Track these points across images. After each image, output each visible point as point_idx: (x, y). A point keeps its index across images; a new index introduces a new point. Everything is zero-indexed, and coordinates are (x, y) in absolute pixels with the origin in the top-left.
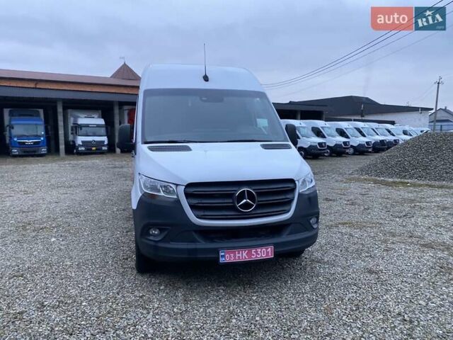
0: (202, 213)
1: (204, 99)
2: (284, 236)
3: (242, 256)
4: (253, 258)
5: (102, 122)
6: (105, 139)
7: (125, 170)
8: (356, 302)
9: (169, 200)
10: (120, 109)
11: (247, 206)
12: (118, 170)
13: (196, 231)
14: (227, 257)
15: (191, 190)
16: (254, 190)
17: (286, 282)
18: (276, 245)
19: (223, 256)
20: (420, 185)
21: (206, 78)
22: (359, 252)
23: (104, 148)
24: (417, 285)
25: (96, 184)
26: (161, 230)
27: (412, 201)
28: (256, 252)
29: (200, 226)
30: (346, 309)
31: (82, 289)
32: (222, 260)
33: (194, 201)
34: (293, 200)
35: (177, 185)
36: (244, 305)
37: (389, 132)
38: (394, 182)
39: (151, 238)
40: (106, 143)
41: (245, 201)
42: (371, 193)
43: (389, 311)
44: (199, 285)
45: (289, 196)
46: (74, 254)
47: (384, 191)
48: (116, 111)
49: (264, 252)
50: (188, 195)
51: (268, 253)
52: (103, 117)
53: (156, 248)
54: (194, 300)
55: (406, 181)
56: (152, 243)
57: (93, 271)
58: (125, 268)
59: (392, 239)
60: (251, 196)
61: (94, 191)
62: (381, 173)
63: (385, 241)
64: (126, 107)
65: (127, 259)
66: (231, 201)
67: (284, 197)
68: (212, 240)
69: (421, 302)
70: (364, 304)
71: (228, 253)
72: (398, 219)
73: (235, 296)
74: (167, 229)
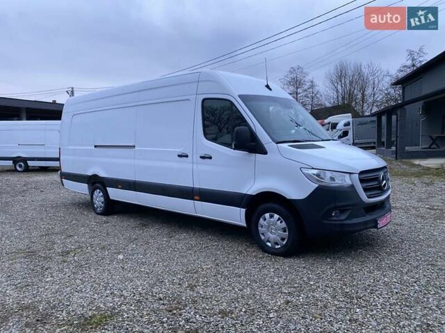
3: (384, 221)
15: (362, 176)
26: (341, 211)
28: (387, 218)
29: (370, 204)
33: (365, 185)
35: (350, 173)
39: (334, 218)
41: (384, 182)
50: (362, 181)
56: (338, 222)
66: (376, 183)
71: (380, 221)
74: (347, 210)
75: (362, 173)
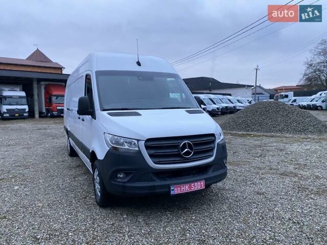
0: (158, 160)
1: (141, 78)
2: (209, 173)
3: (185, 189)
4: (193, 189)
5: (23, 94)
6: (26, 107)
7: (48, 131)
8: (260, 214)
9: (133, 151)
10: (38, 84)
11: (188, 153)
12: (42, 131)
13: (153, 173)
14: (176, 190)
15: (150, 144)
16: (191, 142)
17: (209, 205)
18: (206, 180)
19: (173, 190)
20: (260, 136)
21: (139, 64)
22: (245, 181)
23: (25, 114)
24: (291, 200)
25: (30, 142)
26: (127, 174)
27: (260, 146)
28: (194, 185)
30: (256, 219)
31: (62, 223)
32: (172, 193)
33: (152, 152)
34: (215, 148)
35: (138, 140)
36: (189, 223)
37: (230, 101)
38: (243, 134)
39: (119, 180)
40: (27, 110)
41: (186, 150)
42: (232, 142)
43: (283, 218)
44: (151, 213)
45: (212, 145)
46: (40, 197)
47: (240, 140)
48: (35, 85)
49: (199, 185)
50: (147, 147)
51: (201, 185)
52: (23, 91)
53: (124, 187)
54: (153, 223)
55: (250, 133)
56: (121, 184)
57: (63, 208)
58: (88, 205)
59: (261, 172)
60: (190, 146)
61: (31, 148)
62: (233, 129)
63: (258, 173)
64: (43, 83)
65: (86, 198)
66: (177, 150)
67: (209, 146)
68: (163, 179)
69: (298, 210)
70: (266, 215)
71: (176, 187)
72: (257, 159)
73: (180, 218)
74: (132, 173)
75: (148, 140)
